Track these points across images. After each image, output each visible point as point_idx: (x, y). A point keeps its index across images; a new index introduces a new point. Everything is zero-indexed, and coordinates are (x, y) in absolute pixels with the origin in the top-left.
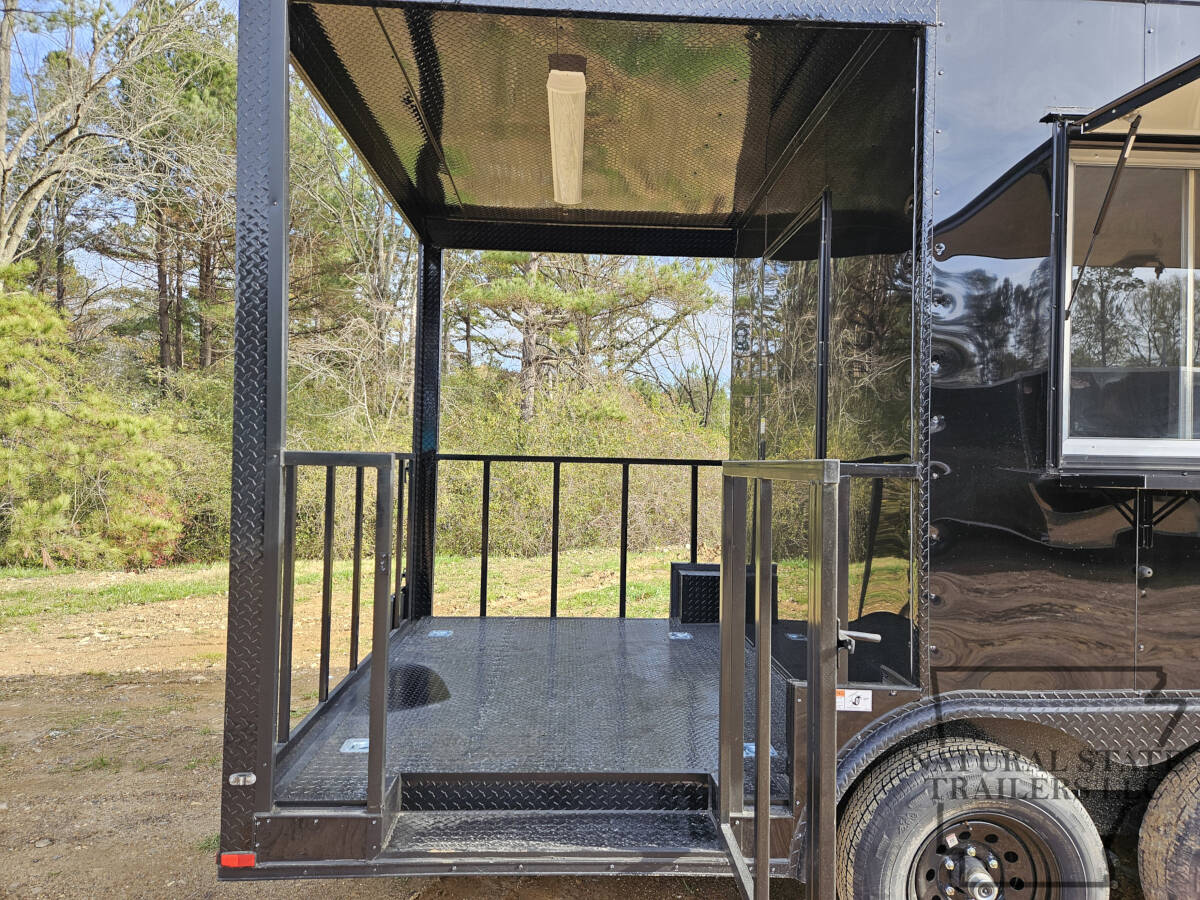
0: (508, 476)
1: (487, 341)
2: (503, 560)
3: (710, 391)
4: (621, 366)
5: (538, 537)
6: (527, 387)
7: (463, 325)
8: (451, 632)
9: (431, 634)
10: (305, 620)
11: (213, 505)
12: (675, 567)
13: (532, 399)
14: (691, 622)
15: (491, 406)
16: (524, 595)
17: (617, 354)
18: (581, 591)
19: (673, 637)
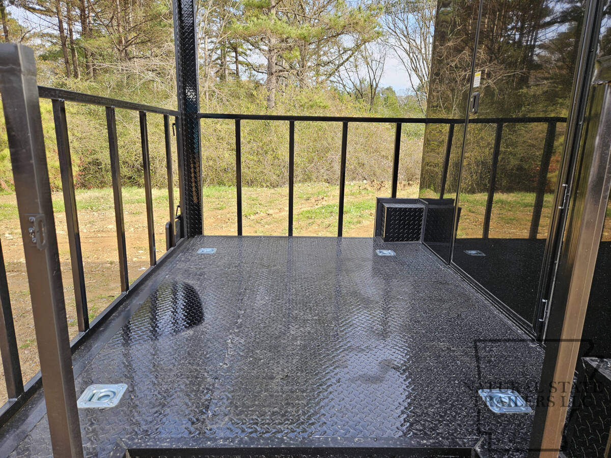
0: (261, 141)
1: (248, 65)
2: (259, 189)
3: (373, 93)
4: (324, 77)
5: (278, 176)
6: (271, 89)
7: (234, 54)
8: (215, 250)
9: (200, 252)
10: (136, 226)
11: (99, 156)
12: (379, 201)
13: (273, 95)
14: (391, 241)
15: (250, 100)
16: (271, 212)
17: (322, 69)
18: (305, 209)
19: (380, 254)
